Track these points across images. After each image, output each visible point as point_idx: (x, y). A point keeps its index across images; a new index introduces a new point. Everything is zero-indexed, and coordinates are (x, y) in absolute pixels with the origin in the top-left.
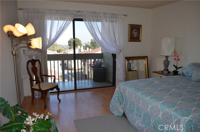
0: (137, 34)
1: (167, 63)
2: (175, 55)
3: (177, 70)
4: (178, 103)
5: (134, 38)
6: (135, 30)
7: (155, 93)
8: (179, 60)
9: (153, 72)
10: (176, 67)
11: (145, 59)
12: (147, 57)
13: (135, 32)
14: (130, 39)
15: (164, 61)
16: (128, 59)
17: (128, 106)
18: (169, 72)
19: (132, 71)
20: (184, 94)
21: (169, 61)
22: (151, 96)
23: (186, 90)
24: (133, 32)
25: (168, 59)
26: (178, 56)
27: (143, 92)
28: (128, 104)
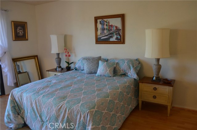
0: (23, 32)
1: (59, 60)
2: (66, 52)
3: (70, 66)
4: (82, 97)
5: (20, 36)
6: (19, 28)
7: (57, 93)
8: (69, 56)
9: (47, 71)
10: (68, 63)
11: (35, 58)
12: (37, 56)
13: (20, 29)
14: (15, 38)
15: (56, 58)
16: (15, 60)
17: (29, 114)
18: (62, 69)
19: (22, 73)
20: (83, 87)
21: (60, 58)
22: (54, 97)
23: (84, 83)
24: (18, 30)
25: (59, 56)
26: (68, 53)
27: (43, 94)
28: (28, 112)
